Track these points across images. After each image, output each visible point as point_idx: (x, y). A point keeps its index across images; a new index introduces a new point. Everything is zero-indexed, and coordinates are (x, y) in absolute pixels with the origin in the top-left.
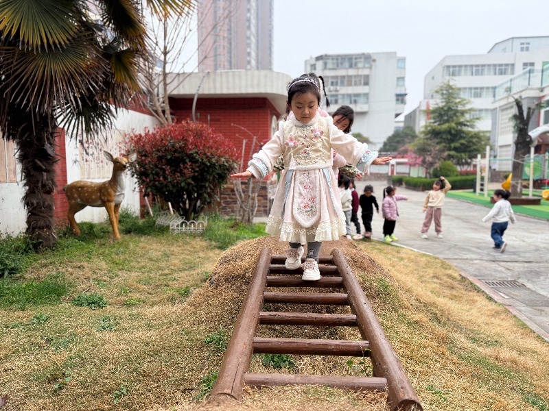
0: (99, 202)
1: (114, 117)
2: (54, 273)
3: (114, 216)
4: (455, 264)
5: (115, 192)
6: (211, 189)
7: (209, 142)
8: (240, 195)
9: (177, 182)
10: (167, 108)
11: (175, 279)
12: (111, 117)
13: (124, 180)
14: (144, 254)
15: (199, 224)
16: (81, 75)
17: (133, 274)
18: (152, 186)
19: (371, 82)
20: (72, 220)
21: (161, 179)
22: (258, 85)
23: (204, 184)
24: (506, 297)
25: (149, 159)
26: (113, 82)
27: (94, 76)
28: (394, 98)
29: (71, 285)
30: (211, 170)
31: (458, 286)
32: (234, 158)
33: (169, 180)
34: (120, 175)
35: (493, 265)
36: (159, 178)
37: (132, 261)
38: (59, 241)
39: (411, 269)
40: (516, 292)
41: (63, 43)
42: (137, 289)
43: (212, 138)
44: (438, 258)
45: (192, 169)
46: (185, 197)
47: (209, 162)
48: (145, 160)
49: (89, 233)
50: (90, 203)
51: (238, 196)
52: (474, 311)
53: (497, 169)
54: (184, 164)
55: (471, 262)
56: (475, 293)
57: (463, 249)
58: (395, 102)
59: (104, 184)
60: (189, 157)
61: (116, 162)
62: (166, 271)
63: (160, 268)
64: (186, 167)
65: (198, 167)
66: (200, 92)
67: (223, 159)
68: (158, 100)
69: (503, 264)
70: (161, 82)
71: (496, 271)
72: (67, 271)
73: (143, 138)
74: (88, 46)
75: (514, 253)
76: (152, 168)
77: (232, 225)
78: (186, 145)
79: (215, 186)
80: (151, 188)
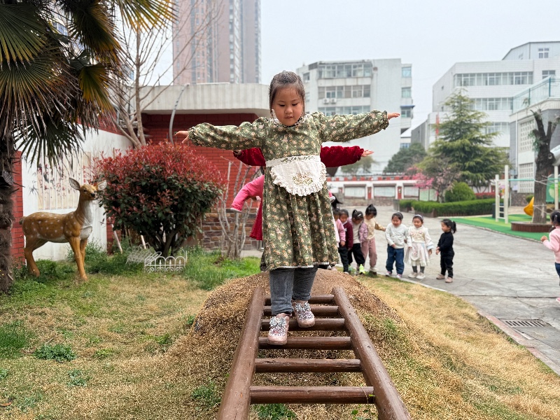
0: (63, 237)
1: (81, 139)
2: (11, 321)
3: (79, 253)
4: (472, 302)
5: (81, 225)
6: (192, 219)
7: (190, 166)
8: (226, 225)
9: (153, 212)
10: (140, 127)
11: (152, 326)
12: (78, 140)
13: (92, 211)
14: (116, 297)
15: (178, 260)
16: (46, 94)
17: (103, 320)
18: (124, 217)
19: (373, 93)
20: (30, 258)
21: (135, 208)
22: (245, 100)
23: (183, 214)
24: (529, 338)
25: (121, 186)
26: (82, 100)
27: (61, 96)
28: (400, 111)
29: (31, 334)
31: (476, 326)
32: (219, 184)
33: (144, 210)
34: (88, 205)
35: (515, 302)
36: (132, 207)
37: (102, 305)
38: (16, 283)
39: (422, 308)
40: (540, 333)
41: (28, 60)
42: (108, 338)
43: (194, 161)
44: (453, 296)
45: (172, 197)
46: (162, 228)
47: (190, 189)
48: (116, 188)
49: (50, 273)
50: (51, 238)
51: (223, 227)
52: (494, 355)
53: (519, 191)
54: (161, 192)
55: (490, 299)
56: (494, 335)
57: (480, 284)
59: (69, 216)
60: (167, 184)
61: (83, 191)
62: (142, 317)
63: (134, 314)
64: (164, 195)
65: (177, 194)
66: (179, 108)
67: (206, 185)
68: (130, 116)
69: (525, 300)
70: (133, 97)
71: (518, 309)
72: (26, 318)
73: (114, 162)
74: (55, 61)
75: (538, 288)
76: (124, 196)
77: (216, 260)
78: (163, 169)
79: (197, 216)
80: (123, 220)
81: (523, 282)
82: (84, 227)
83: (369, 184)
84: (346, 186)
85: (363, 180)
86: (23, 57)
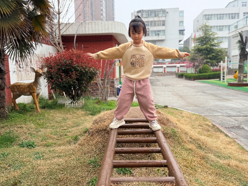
0: (29, 93)
1: (35, 49)
2: (8, 131)
3: (36, 100)
4: (210, 118)
5: (37, 88)
6: (86, 84)
7: (84, 60)
8: (101, 87)
9: (68, 82)
10: (61, 42)
11: (70, 132)
12: (33, 49)
13: (41, 81)
14: (53, 119)
15: (80, 102)
16: (18, 29)
17: (48, 130)
18: (55, 83)
19: (166, 24)
20: (15, 103)
21: (60, 80)
22: (108, 29)
23: (82, 82)
24: (234, 134)
25: (53, 70)
26: (34, 31)
27: (24, 30)
28: (178, 32)
29: (17, 137)
30: (86, 75)
31: (211, 129)
32: (97, 68)
33: (64, 80)
34: (39, 79)
35: (228, 118)
36: (59, 79)
37: (47, 123)
38: (9, 114)
39: (188, 122)
40: (239, 132)
41: (8, 13)
42: (51, 137)
43: (86, 58)
44: (201, 116)
45: (76, 75)
46: (72, 88)
47: (84, 71)
48: (51, 71)
49: (24, 109)
50: (24, 94)
52: (219, 142)
53: (231, 68)
54: (71, 72)
55: (218, 117)
56: (219, 133)
57: (213, 111)
58: (178, 34)
59: (31, 84)
60: (74, 69)
61: (36, 72)
62: (65, 128)
63: (61, 126)
64: (73, 74)
65: (79, 73)
66: (78, 33)
67: (91, 69)
68: (56, 38)
69: (233, 117)
70: (57, 28)
71: (230, 121)
72: (14, 129)
73: (50, 59)
74: (21, 14)
75: (239, 112)
76: (55, 75)
77: (97, 102)
78: (72, 62)
79: (88, 83)
80: (55, 85)
81: (232, 109)
82: (38, 89)
83: (164, 66)
84: (154, 67)
85: (162, 64)
86: (6, 12)
